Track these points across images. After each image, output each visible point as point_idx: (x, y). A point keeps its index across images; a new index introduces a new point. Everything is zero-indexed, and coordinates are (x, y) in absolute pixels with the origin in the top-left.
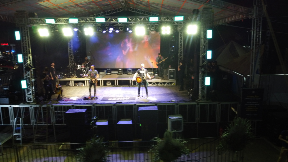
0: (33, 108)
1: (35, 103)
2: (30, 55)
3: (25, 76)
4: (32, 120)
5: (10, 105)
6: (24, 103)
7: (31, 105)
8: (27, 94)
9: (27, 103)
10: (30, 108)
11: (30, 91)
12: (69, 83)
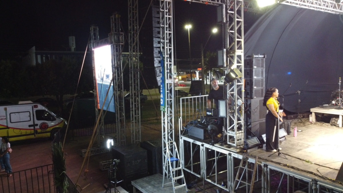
0: (232, 158)
1: (238, 150)
2: (242, 52)
3: (228, 93)
4: (229, 181)
5: (202, 142)
6: (221, 145)
7: (229, 152)
8: (229, 128)
9: (227, 145)
10: (228, 157)
11: (233, 123)
12: (336, 121)
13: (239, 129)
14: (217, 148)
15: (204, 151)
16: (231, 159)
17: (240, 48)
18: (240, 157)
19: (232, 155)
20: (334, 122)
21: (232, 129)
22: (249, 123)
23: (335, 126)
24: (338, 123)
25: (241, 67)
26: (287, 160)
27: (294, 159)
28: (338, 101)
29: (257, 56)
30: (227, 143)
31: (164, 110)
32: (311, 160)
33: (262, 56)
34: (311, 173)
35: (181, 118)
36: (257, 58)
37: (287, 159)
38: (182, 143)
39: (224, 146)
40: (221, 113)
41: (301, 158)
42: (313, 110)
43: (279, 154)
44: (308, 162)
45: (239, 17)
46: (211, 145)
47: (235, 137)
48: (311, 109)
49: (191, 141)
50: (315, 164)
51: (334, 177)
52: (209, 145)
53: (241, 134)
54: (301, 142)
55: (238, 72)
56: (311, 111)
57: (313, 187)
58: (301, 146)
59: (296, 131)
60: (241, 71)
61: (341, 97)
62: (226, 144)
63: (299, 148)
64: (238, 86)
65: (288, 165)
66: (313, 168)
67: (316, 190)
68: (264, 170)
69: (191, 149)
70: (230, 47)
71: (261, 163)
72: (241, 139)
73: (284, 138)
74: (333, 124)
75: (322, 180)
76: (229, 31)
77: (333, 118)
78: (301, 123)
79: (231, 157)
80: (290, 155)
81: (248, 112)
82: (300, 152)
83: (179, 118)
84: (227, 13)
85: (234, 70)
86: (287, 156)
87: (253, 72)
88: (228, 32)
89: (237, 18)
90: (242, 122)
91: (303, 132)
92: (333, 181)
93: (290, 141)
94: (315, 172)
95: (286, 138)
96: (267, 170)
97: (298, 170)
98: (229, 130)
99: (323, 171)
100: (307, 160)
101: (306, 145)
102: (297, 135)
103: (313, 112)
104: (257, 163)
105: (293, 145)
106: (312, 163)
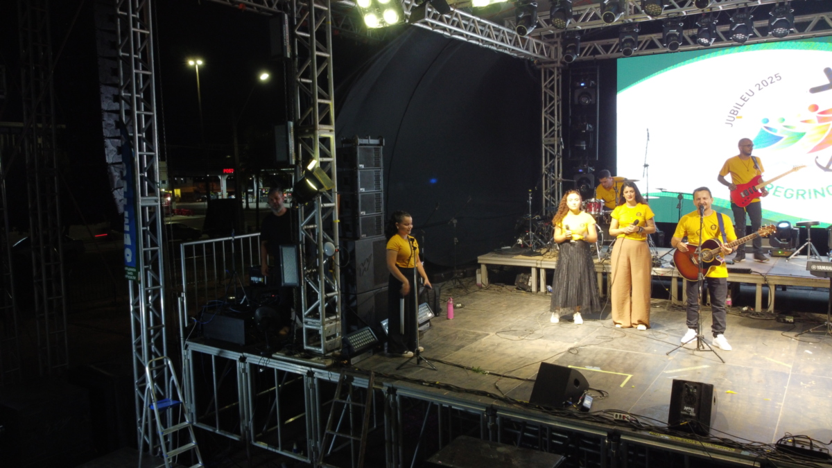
0: (315, 382)
2: (331, 131)
3: (302, 227)
4: (311, 438)
5: (241, 352)
6: (288, 355)
7: (308, 368)
8: (305, 311)
9: (303, 354)
10: (307, 382)
11: (317, 299)
12: (525, 279)
13: (330, 311)
14: (279, 363)
15: (246, 374)
16: (313, 385)
17: (326, 121)
18: (335, 377)
19: (316, 375)
20: (523, 283)
21: (314, 314)
22: (352, 297)
23: (524, 290)
24: (529, 284)
25: (329, 165)
26: (436, 372)
27: (450, 367)
28: (528, 238)
29: (365, 141)
30: (303, 347)
31: (135, 278)
32: (482, 367)
33: (376, 141)
34: (484, 394)
35: (183, 295)
36: (365, 145)
37: (434, 370)
38: (189, 360)
39: (297, 356)
40: (285, 277)
41: (463, 364)
42: (483, 260)
43: (420, 360)
44: (477, 371)
45: (321, 46)
46: (263, 356)
47: (321, 332)
48: (479, 258)
49: (213, 351)
50: (490, 373)
51: (526, 397)
52: (260, 357)
53: (334, 324)
54: (462, 329)
55: (323, 177)
56: (479, 262)
57: (489, 424)
58: (462, 339)
59: (451, 308)
60: (330, 174)
61: (533, 231)
62: (301, 349)
63: (459, 344)
64: (325, 210)
65: (437, 383)
66: (486, 384)
67: (494, 427)
68: (389, 400)
69: (214, 373)
70: (303, 119)
71: (382, 385)
72: (334, 336)
73: (428, 323)
74: (521, 286)
75: (505, 406)
76: (299, 80)
77: (520, 273)
78: (461, 288)
79: (313, 381)
80: (441, 360)
81: (350, 271)
82: (461, 352)
83: (180, 295)
84: (293, 36)
85: (315, 173)
86: (435, 364)
87: (357, 177)
88: (297, 81)
89: (318, 49)
90: (336, 294)
91: (466, 307)
92: (526, 405)
93: (440, 330)
94: (491, 391)
95: (433, 323)
96: (394, 399)
97: (459, 390)
98: (306, 316)
99: (506, 386)
100: (476, 368)
101: (473, 336)
102: (454, 316)
103: (483, 264)
104: (374, 386)
105: (446, 337)
106: (484, 374)
